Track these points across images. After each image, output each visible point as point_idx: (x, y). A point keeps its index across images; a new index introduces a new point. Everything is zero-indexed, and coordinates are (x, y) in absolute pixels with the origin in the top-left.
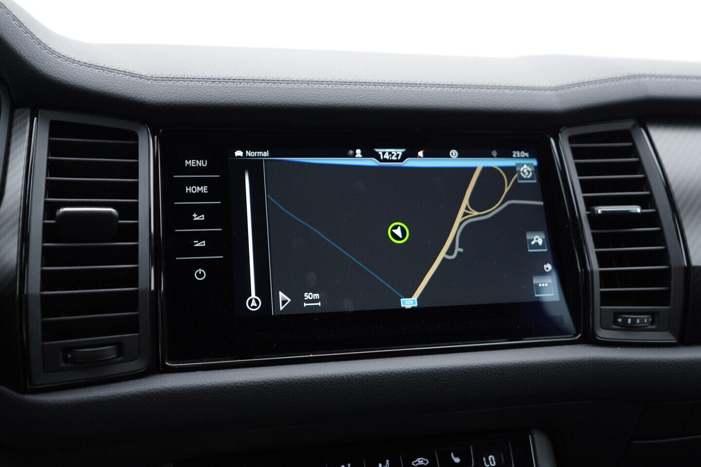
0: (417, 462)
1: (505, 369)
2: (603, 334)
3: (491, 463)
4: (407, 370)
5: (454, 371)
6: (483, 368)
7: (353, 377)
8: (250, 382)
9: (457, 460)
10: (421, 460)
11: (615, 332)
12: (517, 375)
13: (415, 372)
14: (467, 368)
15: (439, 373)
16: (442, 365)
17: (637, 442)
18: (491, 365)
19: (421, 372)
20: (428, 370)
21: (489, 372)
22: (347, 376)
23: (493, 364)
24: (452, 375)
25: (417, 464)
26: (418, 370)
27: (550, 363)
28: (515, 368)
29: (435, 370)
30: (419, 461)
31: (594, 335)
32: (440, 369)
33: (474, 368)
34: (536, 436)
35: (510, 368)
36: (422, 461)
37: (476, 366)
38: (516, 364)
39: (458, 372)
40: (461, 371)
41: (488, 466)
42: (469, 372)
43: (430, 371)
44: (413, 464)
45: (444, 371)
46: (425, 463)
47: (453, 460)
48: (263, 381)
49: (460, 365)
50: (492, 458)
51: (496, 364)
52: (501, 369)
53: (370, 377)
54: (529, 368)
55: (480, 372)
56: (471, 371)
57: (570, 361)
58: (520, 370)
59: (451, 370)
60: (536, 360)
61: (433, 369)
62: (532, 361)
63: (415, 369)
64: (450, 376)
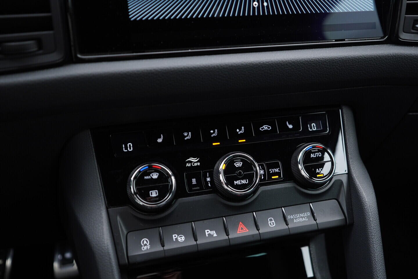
0: (263, 128)
1: (333, 61)
2: (404, 36)
3: (313, 128)
4: (262, 61)
5: (296, 63)
6: (317, 61)
7: (221, 67)
8: (144, 70)
9: (290, 126)
10: (265, 127)
11: (413, 35)
12: (341, 66)
13: (268, 63)
14: (305, 61)
15: (285, 64)
16: (287, 58)
17: (411, 114)
18: (323, 59)
19: (272, 63)
20: (277, 62)
21: (321, 64)
22: (217, 66)
23: (324, 58)
24: (294, 66)
25: (263, 129)
26: (270, 61)
27: (365, 57)
28: (340, 61)
29: (282, 62)
30: (264, 128)
31: (398, 37)
32: (286, 61)
33: (310, 61)
34: (344, 110)
35: (336, 61)
36: (267, 127)
37: (312, 59)
38: (341, 58)
39: (299, 63)
40: (301, 63)
41: (311, 130)
42: (307, 64)
43: (278, 63)
44: (260, 129)
45: (289, 63)
46: (269, 129)
47: (288, 127)
48: (154, 70)
49: (301, 58)
50: (314, 125)
51: (326, 57)
52: (330, 62)
53: (235, 67)
54: (350, 61)
55: (314, 64)
56: (308, 63)
57: (379, 56)
58: (343, 62)
59: (294, 62)
60: (355, 55)
61: (281, 61)
62: (352, 56)
63: (267, 61)
64: (293, 66)
